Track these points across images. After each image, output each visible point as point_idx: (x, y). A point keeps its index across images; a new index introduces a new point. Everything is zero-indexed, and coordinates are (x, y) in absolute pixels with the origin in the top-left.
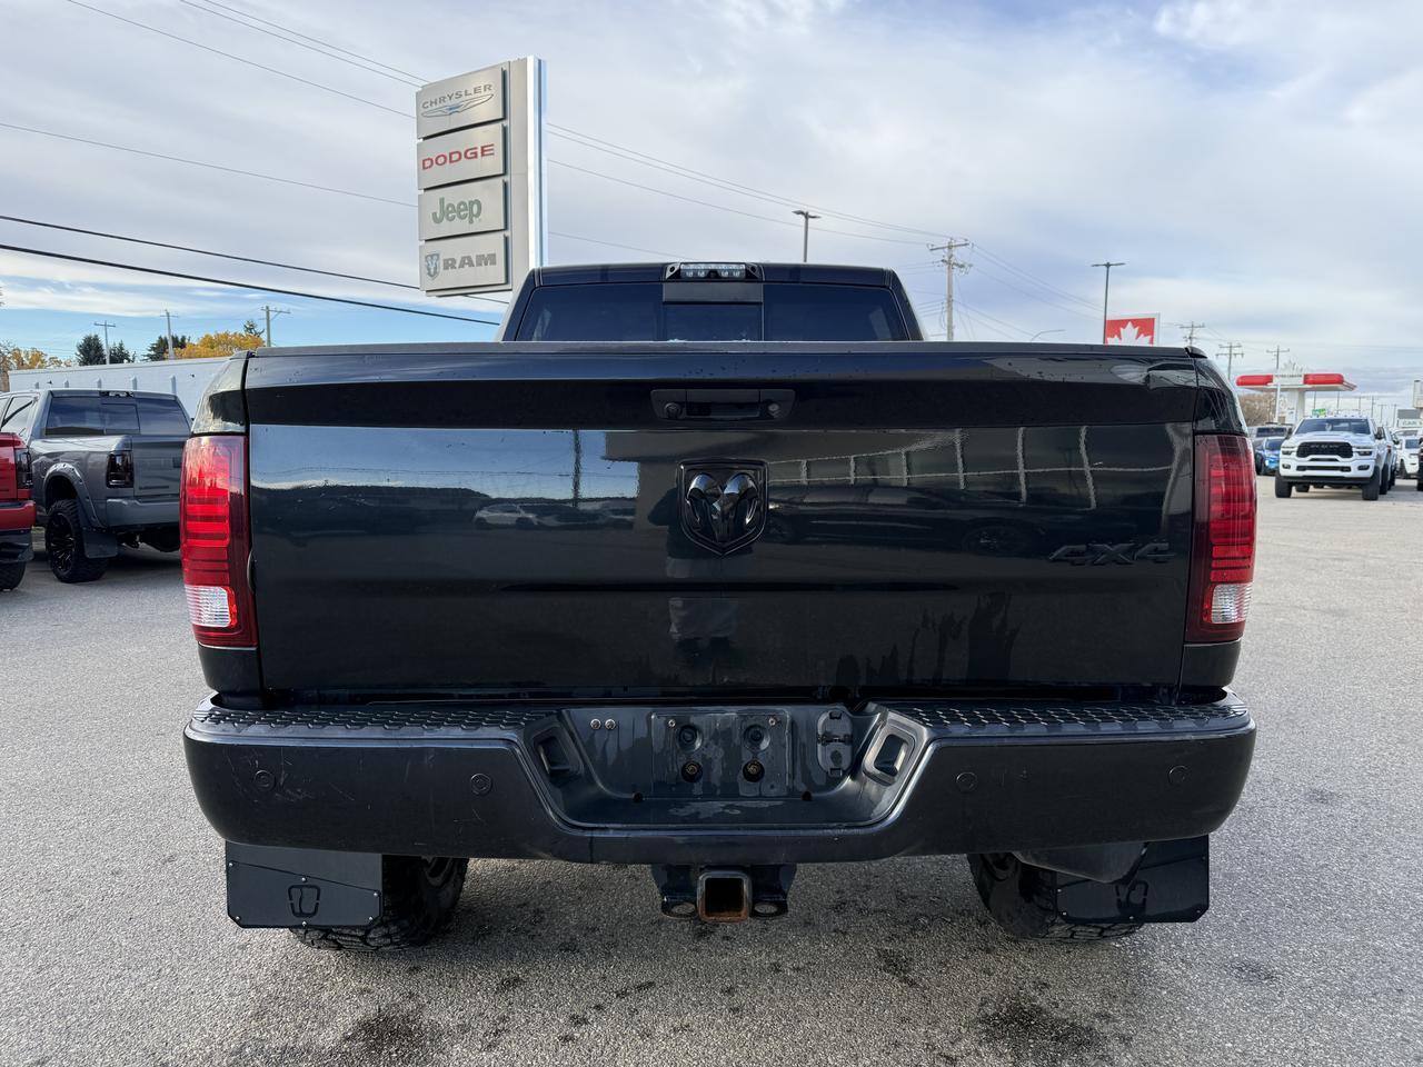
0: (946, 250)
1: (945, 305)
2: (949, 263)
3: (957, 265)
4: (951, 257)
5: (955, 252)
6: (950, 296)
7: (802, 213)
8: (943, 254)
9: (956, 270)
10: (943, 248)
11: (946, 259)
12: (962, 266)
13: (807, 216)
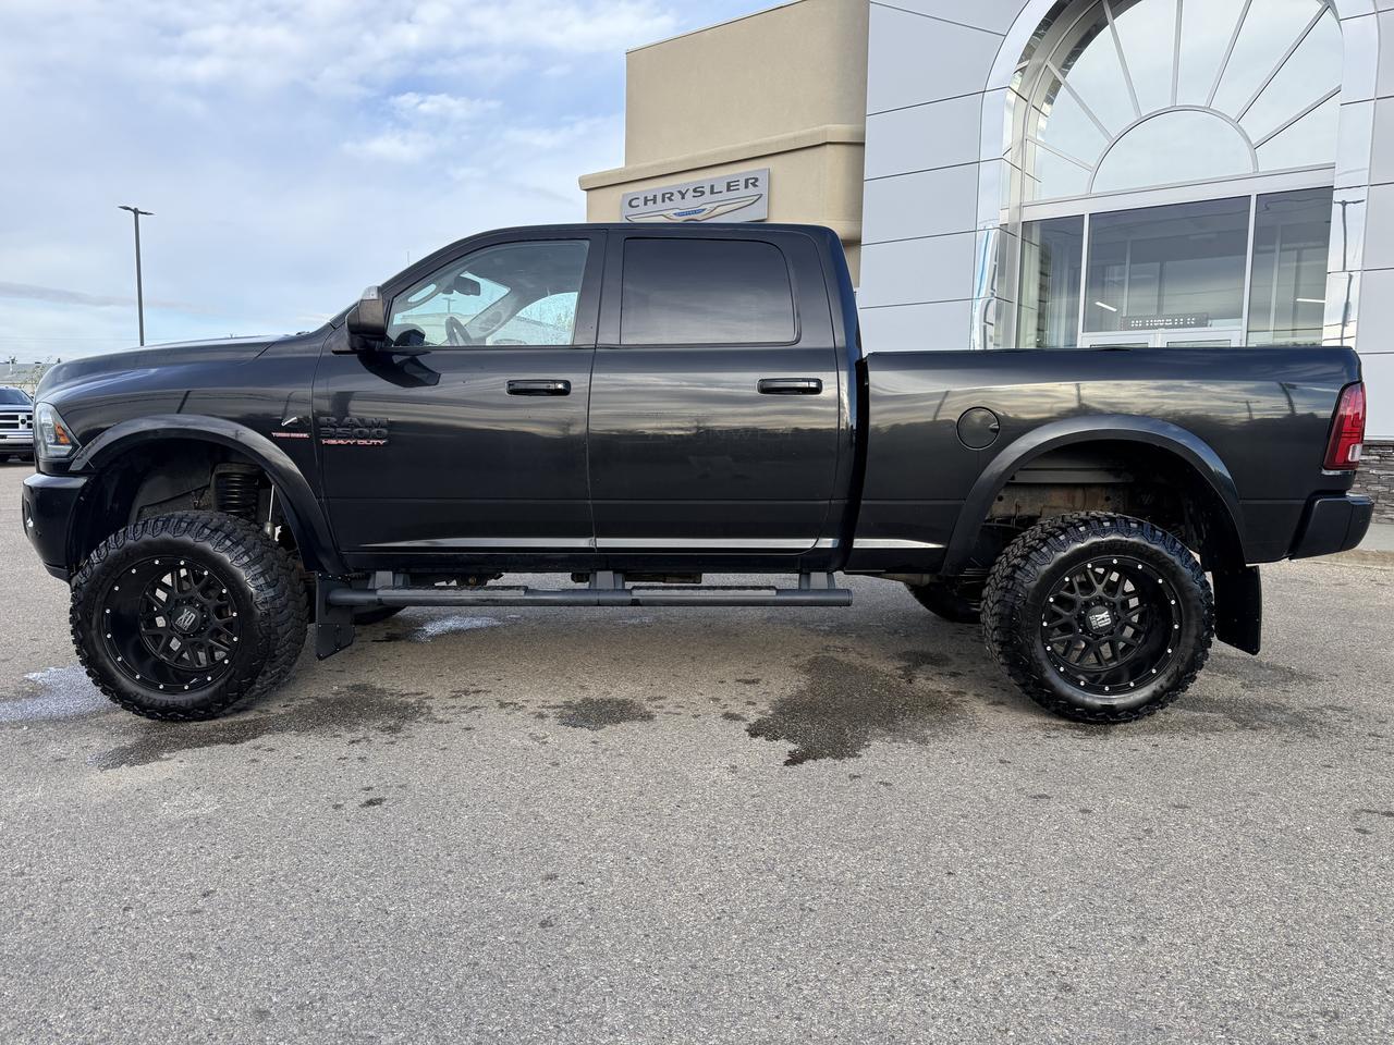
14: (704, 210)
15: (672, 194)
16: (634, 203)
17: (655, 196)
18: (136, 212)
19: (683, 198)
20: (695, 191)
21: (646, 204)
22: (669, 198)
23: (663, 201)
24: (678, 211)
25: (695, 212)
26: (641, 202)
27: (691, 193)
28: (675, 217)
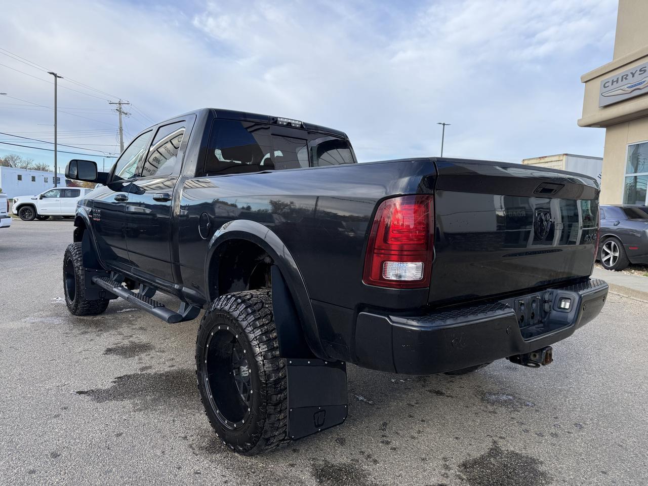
0: (118, 105)
1: (119, 132)
2: (120, 111)
3: (124, 113)
4: (121, 108)
5: (123, 106)
6: (121, 128)
7: (53, 74)
8: (116, 107)
9: (123, 116)
10: (116, 103)
11: (118, 109)
12: (126, 114)
13: (56, 76)
14: (644, 82)
15: (627, 75)
16: (606, 86)
17: (618, 79)
18: (444, 124)
19: (633, 76)
20: (640, 71)
21: (612, 84)
22: (625, 78)
23: (622, 80)
24: (629, 85)
25: (639, 84)
26: (610, 84)
27: (638, 72)
28: (628, 89)
